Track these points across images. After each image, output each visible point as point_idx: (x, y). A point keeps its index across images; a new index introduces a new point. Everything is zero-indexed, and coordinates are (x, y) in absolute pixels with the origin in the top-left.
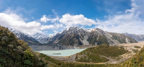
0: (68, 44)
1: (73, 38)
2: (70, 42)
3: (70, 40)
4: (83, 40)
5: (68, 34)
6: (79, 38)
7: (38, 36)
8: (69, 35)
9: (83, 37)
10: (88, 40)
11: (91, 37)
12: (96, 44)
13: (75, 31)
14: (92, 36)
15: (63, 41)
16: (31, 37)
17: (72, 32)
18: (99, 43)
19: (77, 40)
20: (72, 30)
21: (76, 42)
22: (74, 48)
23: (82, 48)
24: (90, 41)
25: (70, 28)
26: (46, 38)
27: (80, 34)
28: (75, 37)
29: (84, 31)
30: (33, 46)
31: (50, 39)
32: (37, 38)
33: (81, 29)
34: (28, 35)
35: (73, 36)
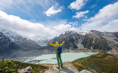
1: (68, 42)
2: (66, 46)
3: (66, 44)
4: (77, 43)
5: (65, 37)
6: (74, 41)
7: (38, 38)
8: (65, 39)
9: (78, 40)
10: (83, 43)
11: (85, 40)
12: (92, 48)
14: (87, 39)
16: (31, 40)
17: (67, 36)
18: (95, 47)
19: (72, 44)
20: (67, 34)
21: (71, 46)
22: (69, 52)
23: (76, 52)
24: (84, 44)
25: (66, 33)
27: (74, 38)
28: (70, 41)
29: (78, 34)
30: (32, 51)
31: (49, 41)
32: (36, 41)
33: (75, 33)
34: (27, 37)
35: (68, 39)
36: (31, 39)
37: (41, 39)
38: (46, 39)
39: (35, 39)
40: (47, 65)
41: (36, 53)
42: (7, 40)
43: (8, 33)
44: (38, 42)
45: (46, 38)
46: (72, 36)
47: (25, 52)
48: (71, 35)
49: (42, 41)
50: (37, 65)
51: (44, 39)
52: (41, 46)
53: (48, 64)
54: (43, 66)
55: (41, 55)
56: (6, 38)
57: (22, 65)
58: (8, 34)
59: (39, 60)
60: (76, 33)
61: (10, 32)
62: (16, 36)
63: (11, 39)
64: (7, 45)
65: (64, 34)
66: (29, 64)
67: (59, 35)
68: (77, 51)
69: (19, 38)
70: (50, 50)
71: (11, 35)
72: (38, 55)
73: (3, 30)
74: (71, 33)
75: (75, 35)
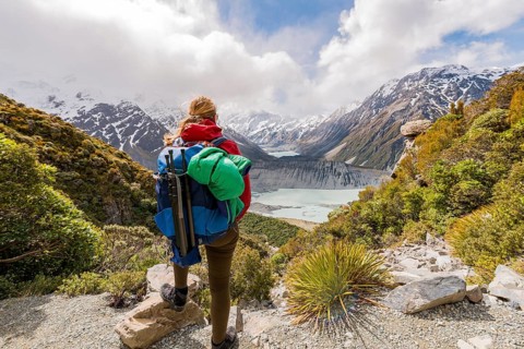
0: (384, 161)
3: (394, 147)
5: (390, 112)
7: (256, 123)
8: (392, 120)
13: (426, 97)
15: (359, 148)
16: (230, 130)
17: (408, 107)
20: (408, 95)
25: (399, 86)
26: (288, 130)
31: (305, 133)
32: (252, 134)
33: (474, 78)
36: (231, 126)
37: (271, 125)
38: (289, 126)
39: (247, 125)
41: (258, 181)
42: (158, 132)
43: (154, 105)
44: (260, 138)
45: (292, 120)
46: (440, 102)
48: (437, 98)
49: (275, 133)
51: (284, 126)
52: (270, 154)
55: (276, 190)
56: (153, 125)
58: (155, 111)
61: (161, 104)
65: (389, 96)
67: (357, 103)
70: (311, 174)
71: (167, 115)
72: (263, 189)
74: (440, 85)
75: (468, 93)
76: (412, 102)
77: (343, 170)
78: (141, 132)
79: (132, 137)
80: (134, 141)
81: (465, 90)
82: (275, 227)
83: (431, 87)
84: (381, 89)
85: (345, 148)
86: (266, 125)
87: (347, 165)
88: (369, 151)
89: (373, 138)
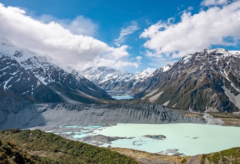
0: (187, 104)
1: (202, 88)
2: (192, 101)
3: (192, 95)
4: (237, 94)
5: (189, 73)
6: (224, 87)
7: (104, 75)
8: (190, 78)
13: (208, 65)
15: (171, 95)
16: (85, 79)
17: (199, 70)
19: (215, 95)
20: (198, 63)
21: (212, 102)
22: (204, 121)
23: (230, 125)
25: (193, 58)
26: (126, 81)
27: (225, 74)
28: (208, 86)
30: (92, 110)
31: (138, 84)
32: (101, 82)
33: (232, 57)
34: (75, 72)
35: (201, 80)
36: (86, 76)
37: (115, 77)
38: (127, 78)
39: (98, 76)
40: (131, 153)
41: (102, 118)
42: (29, 79)
43: (29, 60)
44: (107, 85)
45: (129, 74)
46: (216, 69)
47: (72, 112)
48: (214, 66)
49: (117, 83)
50: (104, 149)
51: (123, 78)
53: (134, 150)
54: (121, 156)
55: (115, 125)
56: (25, 74)
57: (68, 145)
58: (29, 64)
59: (109, 137)
60: (235, 58)
61: (34, 59)
62: (48, 69)
63: (37, 76)
64: (30, 92)
65: (188, 64)
66: (85, 144)
67: (170, 66)
68: (235, 122)
69: (55, 75)
70: (140, 112)
71: (38, 67)
72: (107, 123)
73: (18, 54)
74: (215, 59)
75: (230, 64)
76: (201, 68)
77: (161, 110)
78: (15, 79)
79: (7, 82)
80: (7, 86)
81: (228, 63)
82: (109, 157)
83: (210, 60)
84: (183, 58)
85: (162, 95)
86: (111, 77)
87: (164, 107)
88: (178, 97)
89: (180, 88)
